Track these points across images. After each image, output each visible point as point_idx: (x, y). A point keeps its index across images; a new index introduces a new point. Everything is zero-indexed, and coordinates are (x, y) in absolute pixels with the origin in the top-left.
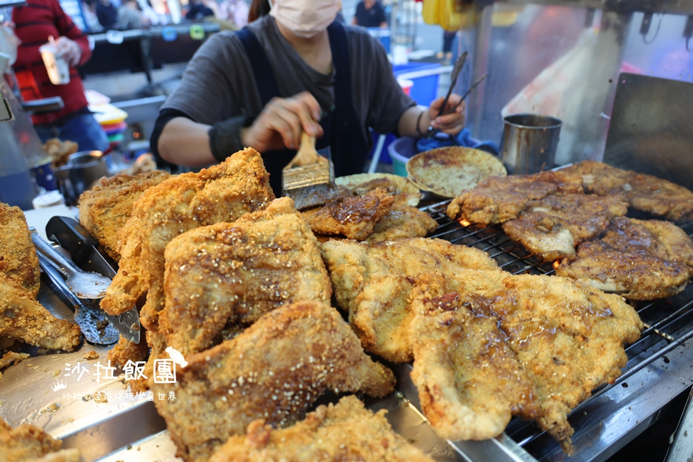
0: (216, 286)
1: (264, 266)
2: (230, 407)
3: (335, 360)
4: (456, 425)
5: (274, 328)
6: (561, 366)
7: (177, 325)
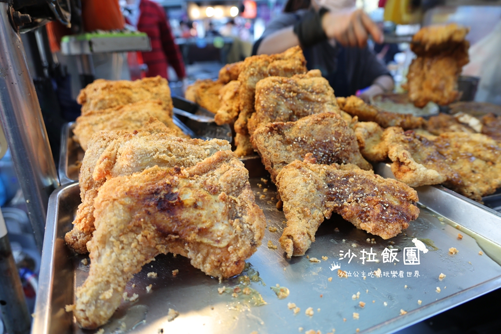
0: (283, 103)
1: (307, 99)
2: (293, 150)
3: (345, 144)
6: (476, 174)
7: (263, 118)
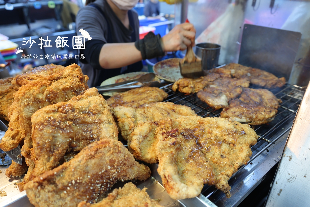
0: (59, 134)
1: (84, 123)
2: (69, 195)
3: (121, 166)
4: (179, 193)
5: (90, 154)
6: (224, 158)
7: (40, 156)
